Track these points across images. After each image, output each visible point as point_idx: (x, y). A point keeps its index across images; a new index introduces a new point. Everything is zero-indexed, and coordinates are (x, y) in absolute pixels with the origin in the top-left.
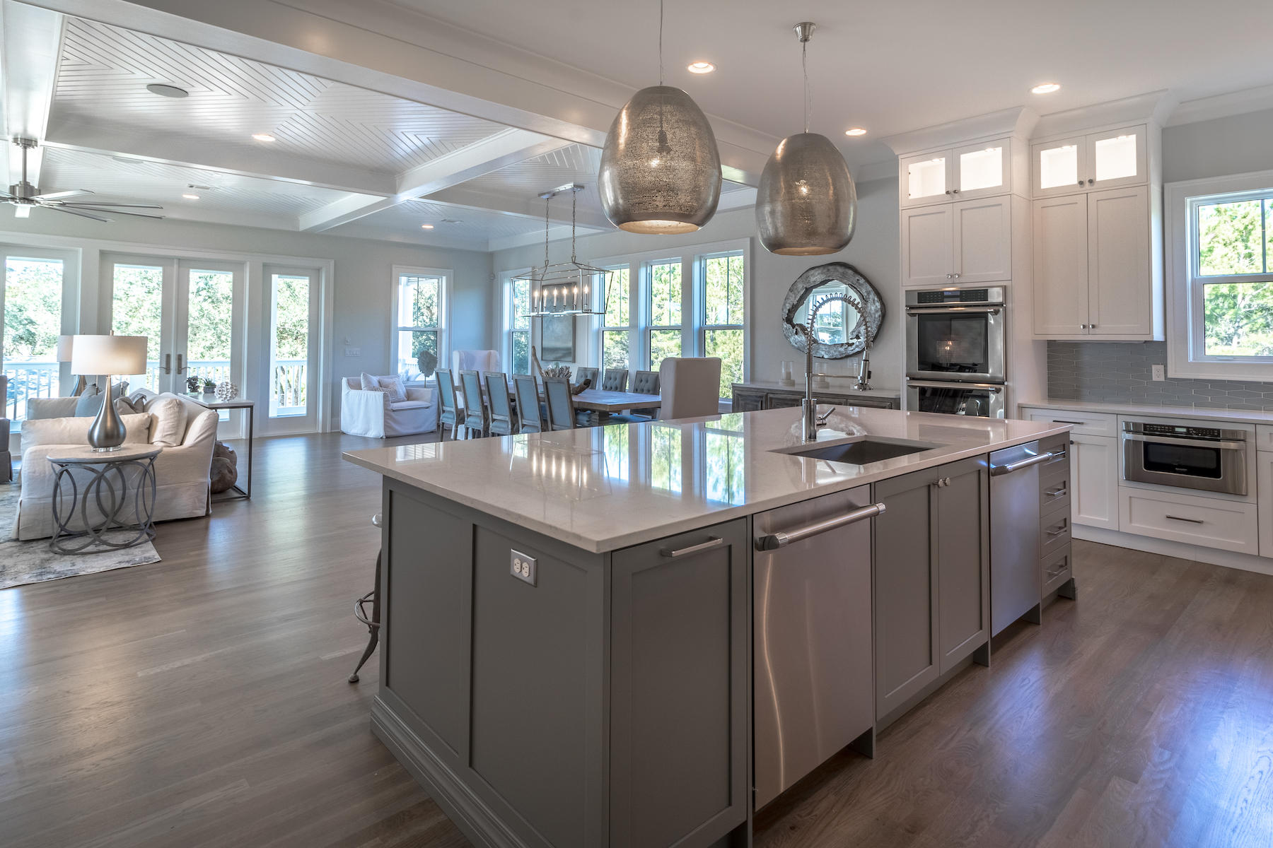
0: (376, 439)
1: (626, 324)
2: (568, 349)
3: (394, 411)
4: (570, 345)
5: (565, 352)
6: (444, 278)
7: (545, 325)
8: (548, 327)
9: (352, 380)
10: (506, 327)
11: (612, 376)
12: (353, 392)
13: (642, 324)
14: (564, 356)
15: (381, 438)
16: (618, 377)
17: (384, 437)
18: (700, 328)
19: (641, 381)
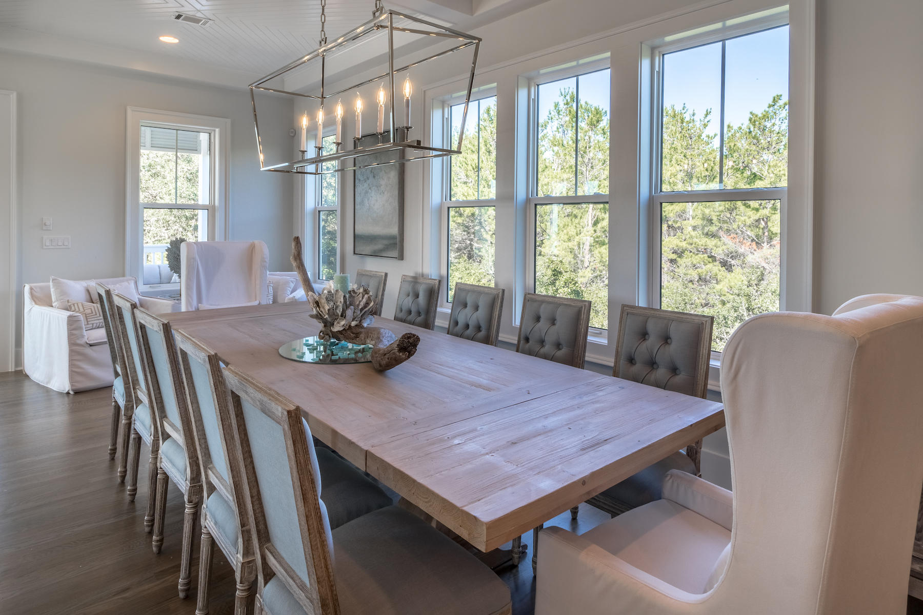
0: (60, 394)
1: (491, 193)
2: (393, 238)
3: (91, 345)
4: (394, 230)
5: (386, 242)
6: (217, 130)
7: (358, 199)
8: (362, 202)
9: (41, 288)
10: (310, 202)
11: (470, 300)
12: (37, 309)
13: (521, 193)
14: (387, 248)
15: (68, 393)
16: (483, 303)
17: (72, 392)
18: (651, 199)
19: (538, 319)
